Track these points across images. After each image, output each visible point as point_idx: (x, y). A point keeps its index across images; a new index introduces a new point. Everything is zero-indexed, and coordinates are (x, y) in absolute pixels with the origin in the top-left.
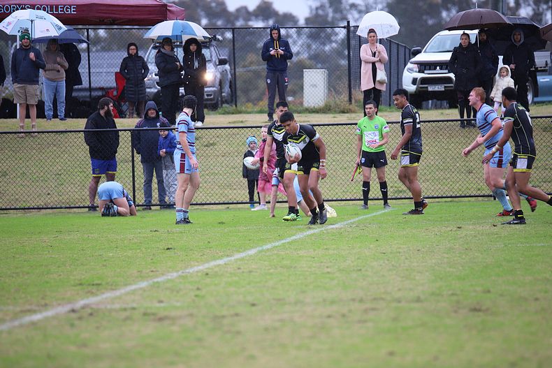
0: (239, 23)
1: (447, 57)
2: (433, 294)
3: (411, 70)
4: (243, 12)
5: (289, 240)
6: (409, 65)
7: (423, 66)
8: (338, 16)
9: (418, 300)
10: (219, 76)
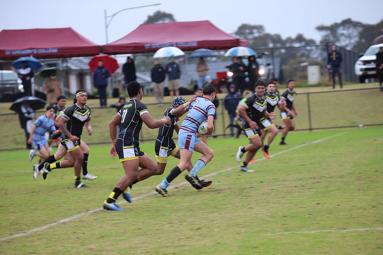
0: (288, 45)
1: (374, 58)
2: (350, 174)
3: (359, 64)
4: (290, 40)
5: (291, 149)
6: (358, 62)
7: (365, 62)
8: (335, 39)
9: (341, 177)
10: (267, 71)
